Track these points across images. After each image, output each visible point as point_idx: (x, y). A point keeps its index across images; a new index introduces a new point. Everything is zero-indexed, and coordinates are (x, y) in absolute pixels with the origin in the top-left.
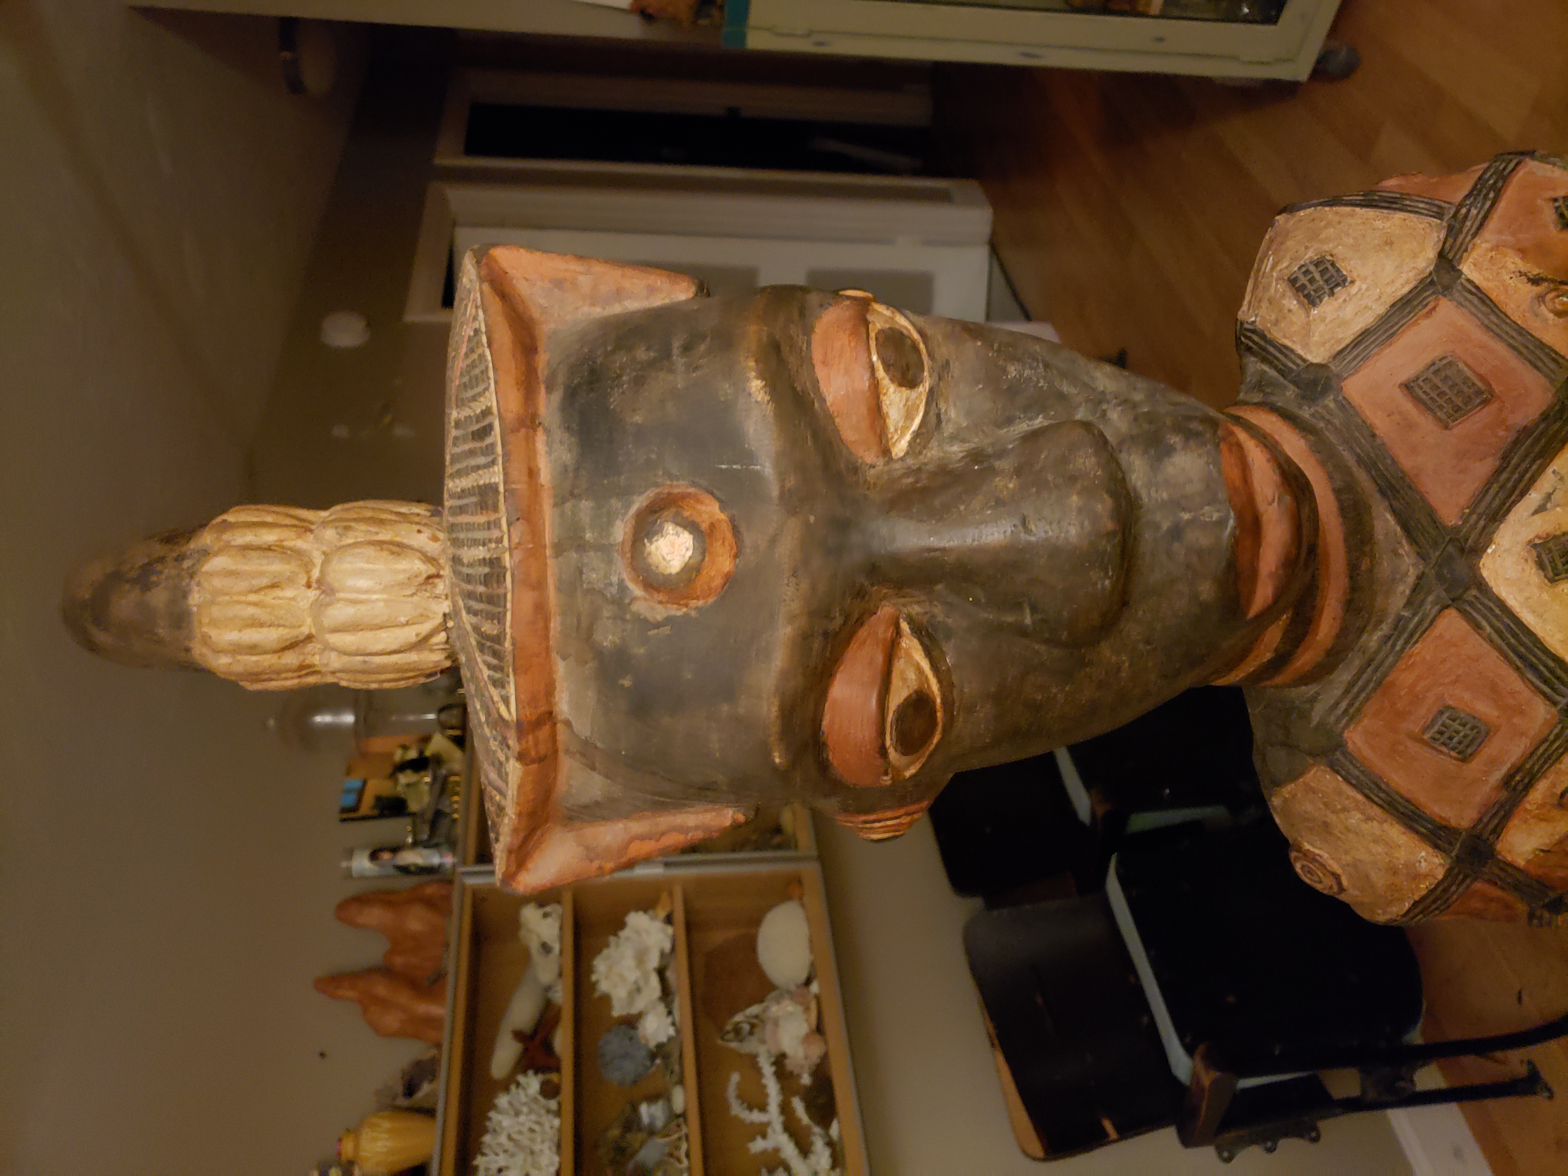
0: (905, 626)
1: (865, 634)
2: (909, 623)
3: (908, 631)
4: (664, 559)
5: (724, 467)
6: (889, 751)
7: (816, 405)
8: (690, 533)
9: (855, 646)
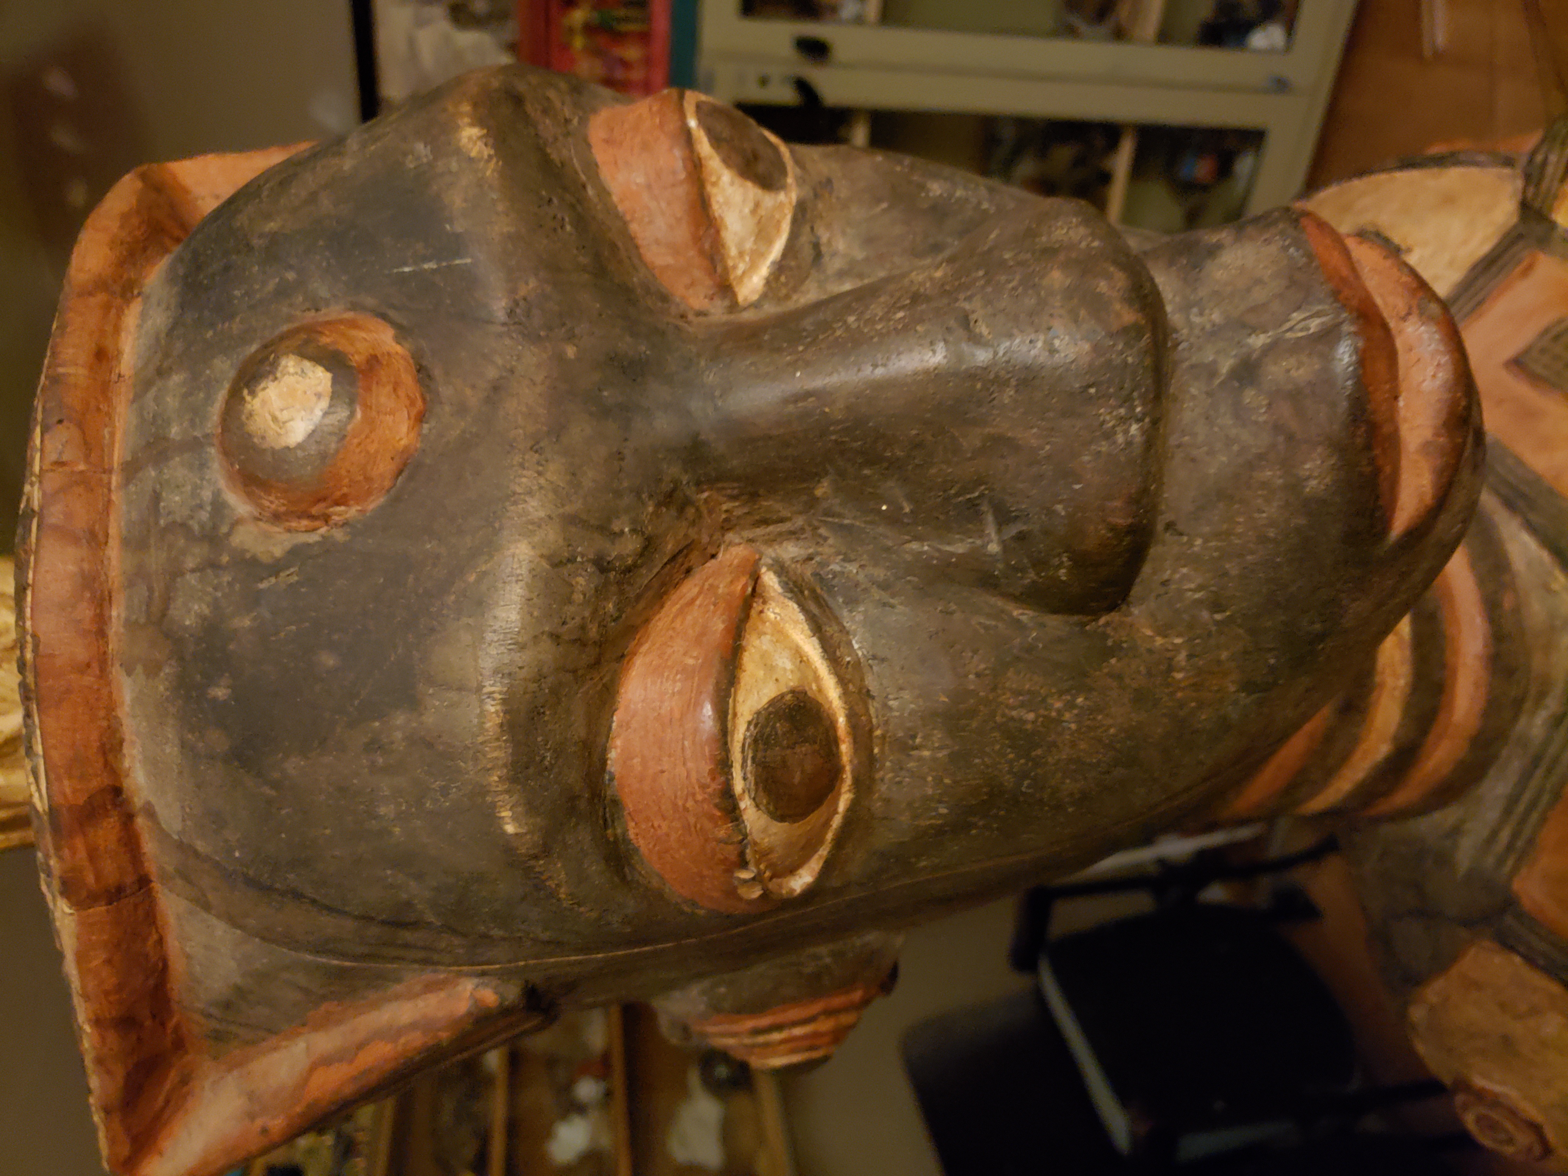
0: (770, 580)
1: (696, 590)
2: (779, 574)
3: (779, 589)
4: (275, 419)
5: (407, 269)
6: (742, 805)
7: (590, 192)
8: (328, 369)
9: (674, 610)
